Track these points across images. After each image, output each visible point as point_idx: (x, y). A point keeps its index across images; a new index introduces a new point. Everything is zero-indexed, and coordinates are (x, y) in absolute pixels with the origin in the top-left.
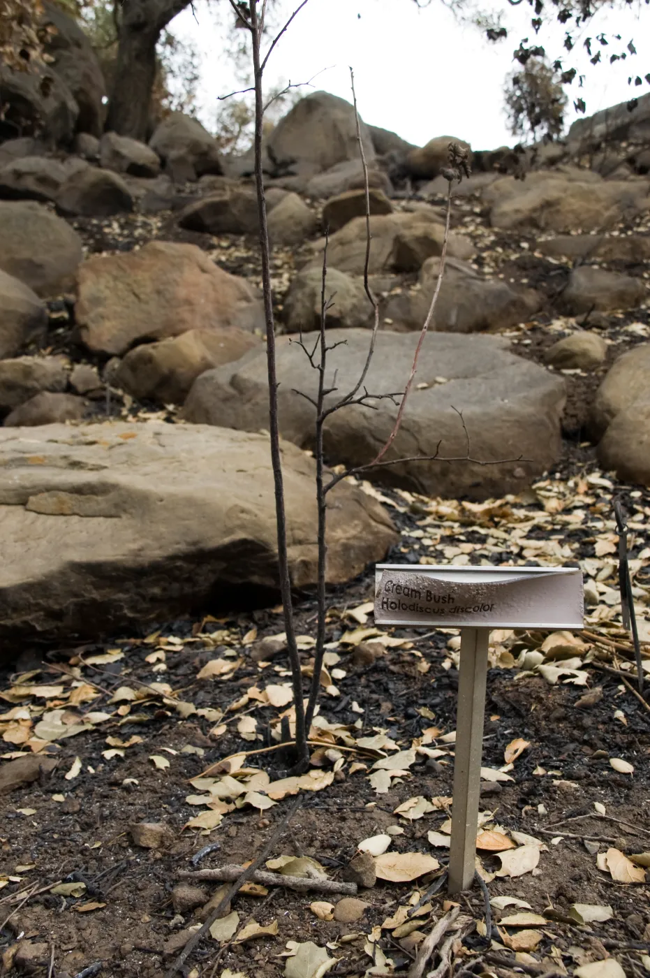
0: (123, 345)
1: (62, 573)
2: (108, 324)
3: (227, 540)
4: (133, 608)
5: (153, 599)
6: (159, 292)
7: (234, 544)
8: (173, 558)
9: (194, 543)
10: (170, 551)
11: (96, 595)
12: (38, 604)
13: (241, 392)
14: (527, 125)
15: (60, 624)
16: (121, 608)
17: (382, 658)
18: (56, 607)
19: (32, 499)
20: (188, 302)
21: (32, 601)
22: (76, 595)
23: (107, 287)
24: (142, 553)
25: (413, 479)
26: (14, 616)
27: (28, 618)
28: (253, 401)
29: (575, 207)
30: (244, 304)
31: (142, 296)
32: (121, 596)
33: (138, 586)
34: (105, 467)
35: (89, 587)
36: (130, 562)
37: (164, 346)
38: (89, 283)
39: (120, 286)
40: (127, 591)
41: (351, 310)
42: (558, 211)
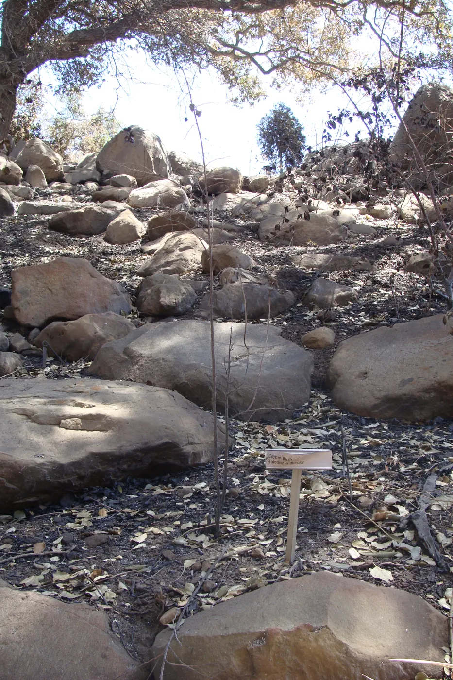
0: (42, 320)
1: (88, 457)
2: (32, 307)
3: (160, 442)
4: (115, 476)
5: (124, 471)
6: (64, 289)
7: (163, 444)
8: (136, 451)
9: (146, 444)
10: (135, 447)
11: (100, 468)
12: (76, 472)
13: (131, 358)
14: (276, 153)
15: (82, 482)
16: (110, 474)
17: (241, 494)
18: (83, 474)
19: (63, 421)
20: (83, 295)
21: (74, 471)
22: (92, 468)
23: (31, 285)
24: (122, 448)
25: (234, 409)
26: (65, 477)
27: (70, 479)
28: (139, 364)
29: (313, 229)
30: (116, 297)
31: (54, 291)
32: (111, 469)
33: (119, 464)
34: (94, 406)
35: (99, 464)
36: (117, 452)
37: (72, 324)
38: (21, 281)
39: (40, 284)
40: (113, 467)
41: (182, 302)
42: (302, 231)
